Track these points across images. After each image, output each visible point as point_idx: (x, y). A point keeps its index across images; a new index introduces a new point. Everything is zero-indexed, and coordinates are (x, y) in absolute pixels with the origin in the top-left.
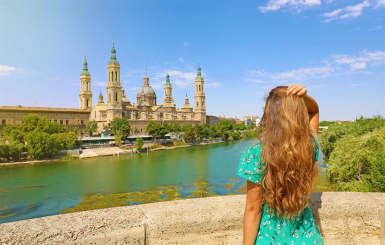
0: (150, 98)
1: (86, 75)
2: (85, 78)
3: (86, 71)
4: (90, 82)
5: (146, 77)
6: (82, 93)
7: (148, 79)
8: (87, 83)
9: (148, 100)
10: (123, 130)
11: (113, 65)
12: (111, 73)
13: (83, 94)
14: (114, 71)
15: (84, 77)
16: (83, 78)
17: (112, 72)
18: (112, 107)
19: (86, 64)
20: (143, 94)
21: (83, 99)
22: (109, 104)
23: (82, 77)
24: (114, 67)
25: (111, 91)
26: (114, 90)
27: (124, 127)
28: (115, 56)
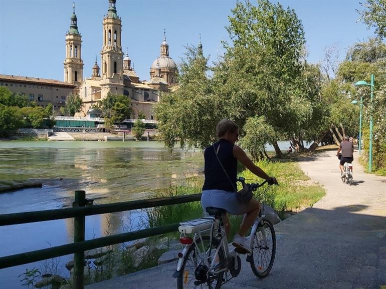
0: (168, 73)
1: (74, 35)
2: (73, 40)
3: (74, 30)
4: (81, 45)
5: (164, 43)
6: (68, 61)
7: (167, 47)
8: (76, 47)
9: (165, 76)
10: (117, 110)
11: (111, 21)
12: (107, 31)
13: (69, 63)
14: (112, 29)
15: (71, 37)
16: (70, 40)
17: (110, 31)
18: (108, 81)
19: (75, 19)
20: (158, 67)
21: (69, 69)
22: (105, 76)
23: (68, 37)
24: (113, 23)
25: (106, 58)
26: (111, 57)
27: (118, 106)
28: (115, 8)
